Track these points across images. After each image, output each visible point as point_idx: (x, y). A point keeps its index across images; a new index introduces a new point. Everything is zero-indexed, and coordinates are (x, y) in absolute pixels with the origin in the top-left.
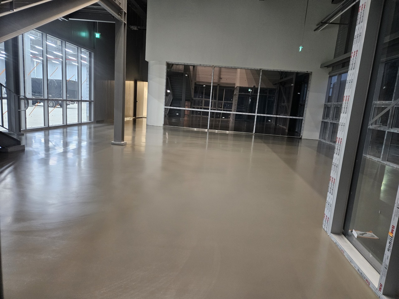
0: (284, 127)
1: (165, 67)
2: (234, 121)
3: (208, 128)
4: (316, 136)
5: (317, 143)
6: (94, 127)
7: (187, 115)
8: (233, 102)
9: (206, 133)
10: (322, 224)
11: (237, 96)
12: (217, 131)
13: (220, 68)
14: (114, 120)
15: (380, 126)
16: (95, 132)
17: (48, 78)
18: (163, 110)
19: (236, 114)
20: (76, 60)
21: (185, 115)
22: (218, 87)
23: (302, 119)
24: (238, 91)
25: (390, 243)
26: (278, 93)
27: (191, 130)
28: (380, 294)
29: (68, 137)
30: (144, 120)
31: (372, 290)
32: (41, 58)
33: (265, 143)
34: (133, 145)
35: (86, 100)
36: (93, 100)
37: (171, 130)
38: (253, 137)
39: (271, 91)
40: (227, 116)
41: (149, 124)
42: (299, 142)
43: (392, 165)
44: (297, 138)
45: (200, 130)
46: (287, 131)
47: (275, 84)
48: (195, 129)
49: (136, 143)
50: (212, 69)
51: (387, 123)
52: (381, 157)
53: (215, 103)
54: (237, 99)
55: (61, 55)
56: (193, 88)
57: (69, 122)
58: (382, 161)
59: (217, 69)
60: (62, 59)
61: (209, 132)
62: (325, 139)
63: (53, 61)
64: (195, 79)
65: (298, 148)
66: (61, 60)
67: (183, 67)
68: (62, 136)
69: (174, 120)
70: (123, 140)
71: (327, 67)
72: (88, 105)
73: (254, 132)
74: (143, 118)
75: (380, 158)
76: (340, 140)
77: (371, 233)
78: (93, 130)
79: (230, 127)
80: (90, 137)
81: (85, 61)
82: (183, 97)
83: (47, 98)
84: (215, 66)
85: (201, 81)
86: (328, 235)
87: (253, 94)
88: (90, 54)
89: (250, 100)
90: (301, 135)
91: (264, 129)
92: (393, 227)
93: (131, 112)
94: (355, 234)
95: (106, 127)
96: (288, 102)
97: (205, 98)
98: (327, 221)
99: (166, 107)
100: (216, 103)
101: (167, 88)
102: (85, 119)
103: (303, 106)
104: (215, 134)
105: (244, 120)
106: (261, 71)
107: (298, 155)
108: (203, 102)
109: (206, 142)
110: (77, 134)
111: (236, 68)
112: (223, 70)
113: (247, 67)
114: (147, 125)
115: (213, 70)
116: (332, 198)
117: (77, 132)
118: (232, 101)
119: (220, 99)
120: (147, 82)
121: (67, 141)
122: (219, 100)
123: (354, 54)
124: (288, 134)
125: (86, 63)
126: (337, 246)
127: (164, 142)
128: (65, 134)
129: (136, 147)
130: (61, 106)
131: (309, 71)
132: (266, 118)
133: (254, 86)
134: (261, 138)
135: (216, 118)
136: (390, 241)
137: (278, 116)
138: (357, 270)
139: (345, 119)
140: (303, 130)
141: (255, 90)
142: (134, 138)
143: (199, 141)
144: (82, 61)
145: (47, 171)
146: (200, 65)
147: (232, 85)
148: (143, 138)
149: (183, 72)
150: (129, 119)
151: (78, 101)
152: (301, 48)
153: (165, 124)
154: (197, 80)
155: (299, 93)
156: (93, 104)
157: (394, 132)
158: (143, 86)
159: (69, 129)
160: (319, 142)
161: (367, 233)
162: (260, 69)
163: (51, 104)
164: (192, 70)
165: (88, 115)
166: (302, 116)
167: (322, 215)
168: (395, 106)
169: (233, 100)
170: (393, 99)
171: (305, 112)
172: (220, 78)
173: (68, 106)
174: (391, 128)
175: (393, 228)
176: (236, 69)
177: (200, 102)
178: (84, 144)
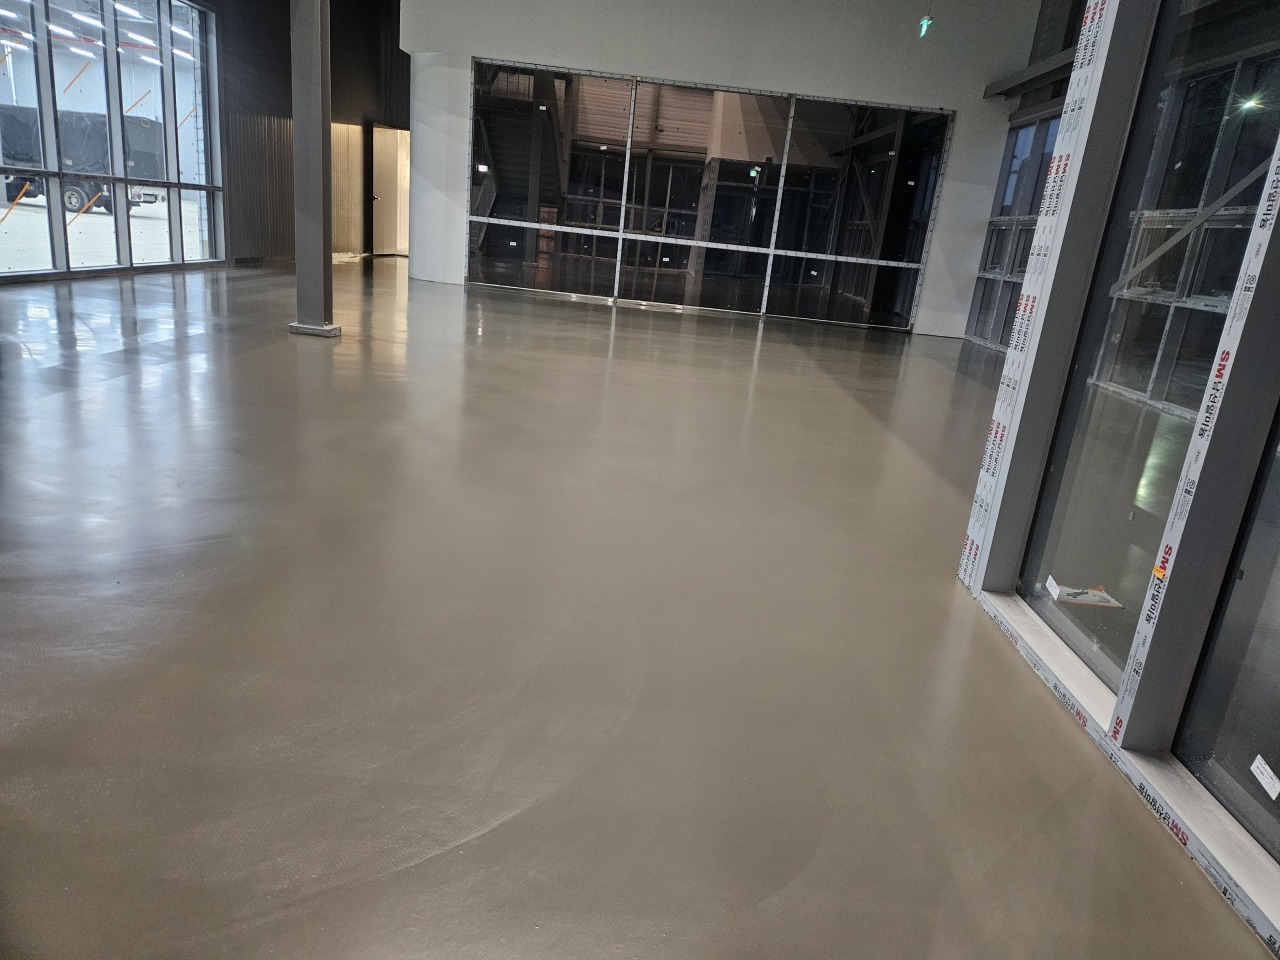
0: (859, 298)
1: (467, 78)
2: (701, 275)
3: (616, 294)
4: (956, 324)
5: (960, 347)
6: (229, 279)
7: (547, 253)
8: (700, 214)
9: (609, 309)
10: (958, 565)
11: (712, 193)
12: (644, 303)
13: (659, 86)
14: (294, 259)
15: (1154, 292)
16: (231, 294)
17: (58, 108)
18: (465, 229)
19: (709, 250)
20: (155, 48)
21: (542, 252)
22: (649, 161)
23: (917, 271)
24: (715, 176)
25: (1154, 597)
26: (844, 186)
27: (560, 298)
28: (1113, 747)
29: (138, 306)
30: (403, 264)
31: (1092, 740)
32: (29, 36)
33: (797, 343)
34: (366, 340)
35: (197, 183)
36: (221, 185)
37: (492, 297)
38: (761, 326)
39: (824, 177)
40: (679, 254)
41: (418, 275)
42: (903, 344)
43: (1179, 413)
44: (898, 332)
45: (587, 298)
46: (867, 310)
47: (838, 154)
48: (574, 297)
49: (376, 332)
50: (630, 86)
51: (1175, 280)
52: (1150, 388)
53: (639, 216)
54: (711, 201)
55: (98, 24)
56: (567, 158)
57: (139, 260)
58: (1151, 398)
59: (646, 91)
60: (104, 42)
61: (618, 308)
62: (982, 336)
63: (73, 49)
64: (573, 130)
65: (900, 360)
66: (100, 43)
67: (532, 83)
68: (118, 303)
69: (501, 267)
70: (329, 319)
71: (1005, 94)
72: (204, 200)
73: (763, 310)
74: (398, 259)
75: (1145, 391)
76: (1030, 303)
77: (1099, 593)
78: (224, 286)
79: (686, 294)
80: (216, 309)
81: (187, 51)
82: (533, 192)
83: (57, 170)
84: (639, 79)
85: (591, 134)
86: (974, 596)
87: (763, 186)
88: (203, 16)
89: (754, 211)
90: (911, 321)
91: (797, 303)
92: (1169, 550)
93: (356, 236)
94: (1054, 589)
95: (271, 280)
96: (876, 213)
97: (604, 198)
98: (972, 556)
99: (475, 219)
100: (642, 215)
101: (477, 157)
102: (195, 249)
103: (922, 227)
104: (637, 312)
105: (732, 274)
106: (793, 100)
107: (900, 379)
108: (601, 209)
109: (608, 337)
110: (172, 298)
111: (712, 91)
112: (668, 96)
113: (745, 85)
114: (410, 279)
115: (634, 92)
116: (991, 486)
117: (171, 291)
118: (696, 209)
119: (657, 200)
120: (407, 133)
121: (135, 318)
122: (651, 204)
123: (1094, 14)
124: (872, 319)
125: (187, 57)
126: (998, 625)
127: (470, 332)
128: (128, 296)
129: (376, 346)
130: (110, 206)
131: (948, 107)
132: (804, 262)
133: (769, 159)
134: (786, 328)
135: (641, 264)
136: (1156, 593)
137: (841, 259)
138: (1052, 688)
139: (1050, 231)
140: (917, 306)
141: (770, 172)
142: (366, 318)
143: (588, 334)
144: (175, 51)
145: (72, 409)
146: (588, 73)
147: (697, 155)
148: (397, 319)
149: (531, 100)
150: (347, 258)
151: (168, 185)
152: (925, 24)
153: (471, 277)
154: (579, 133)
155: (912, 183)
156: (219, 197)
157: (1197, 307)
158: (394, 144)
159: (141, 283)
160: (964, 344)
161: (1090, 591)
162: (791, 96)
163: (74, 201)
164: (563, 91)
165: (206, 237)
166: (919, 262)
167: (961, 537)
168: (1206, 226)
169: (697, 204)
170: (1201, 203)
171: (926, 245)
172: (657, 129)
173: (134, 210)
174: (1188, 296)
175: (1166, 553)
176: (709, 92)
177: (590, 210)
178: (197, 329)
